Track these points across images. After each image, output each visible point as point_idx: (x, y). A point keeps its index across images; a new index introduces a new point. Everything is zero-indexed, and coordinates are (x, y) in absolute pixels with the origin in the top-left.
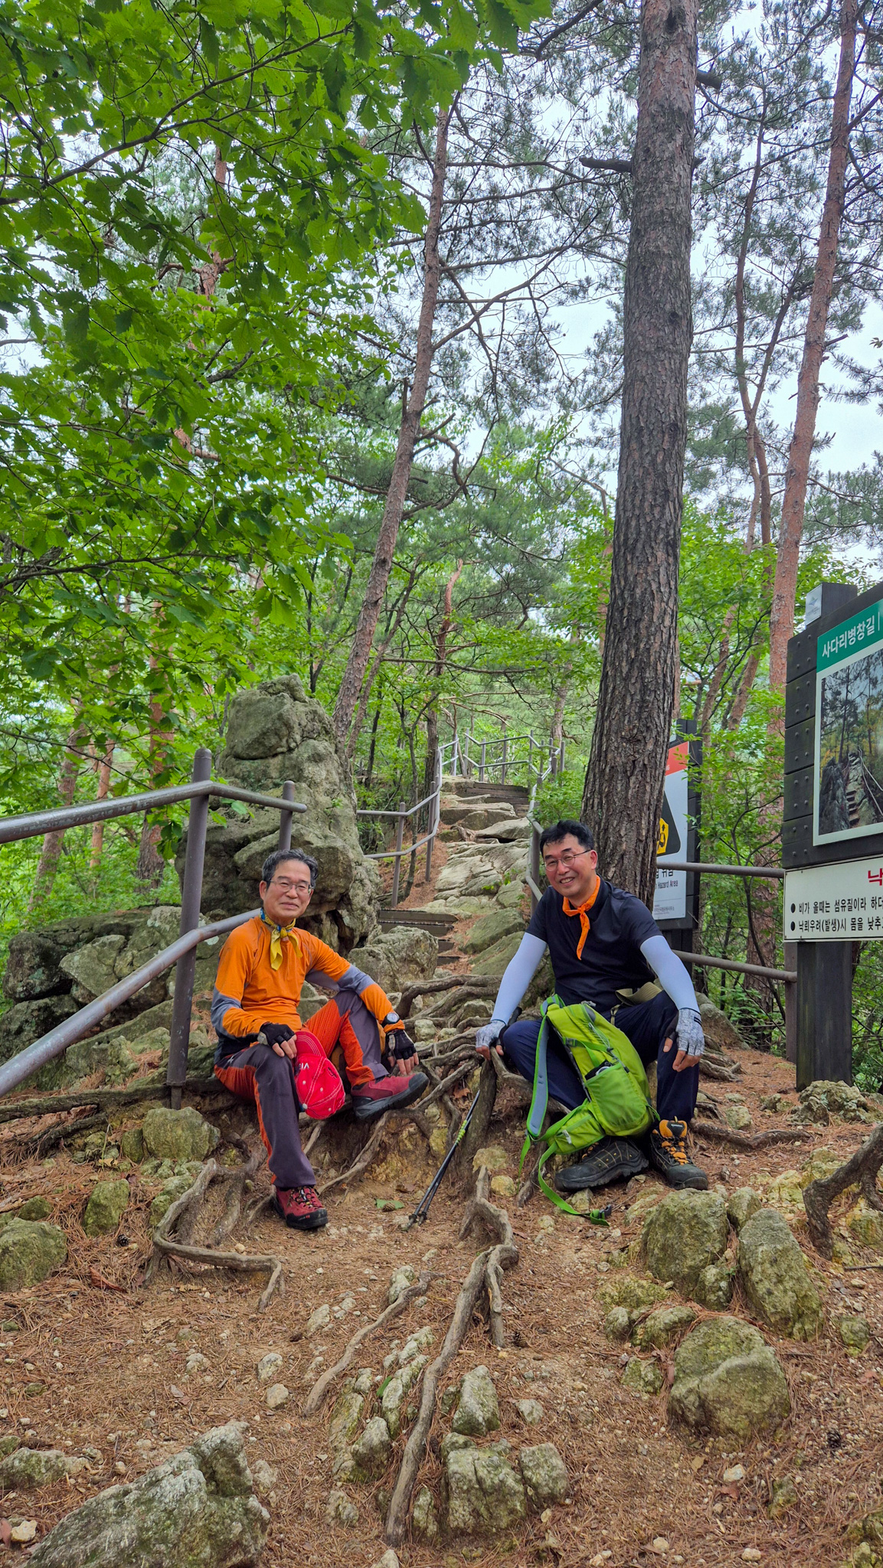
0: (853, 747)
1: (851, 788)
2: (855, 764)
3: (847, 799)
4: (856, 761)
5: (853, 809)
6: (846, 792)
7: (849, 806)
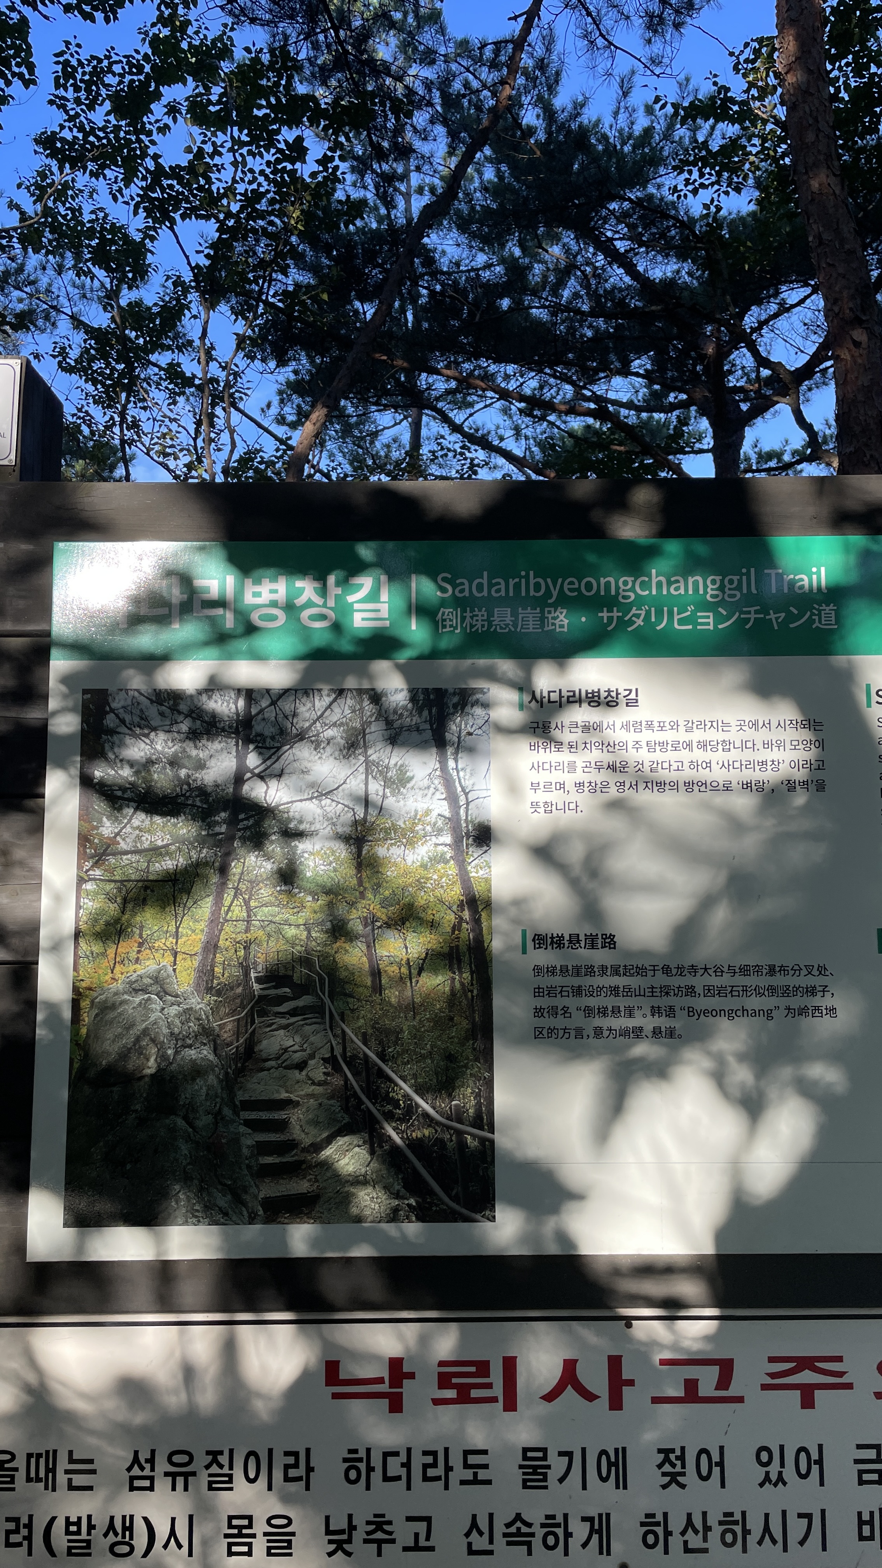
1: (263, 1086)
2: (293, 1013)
3: (248, 1123)
4: (301, 1002)
5: (287, 1159)
6: (241, 1096)
7: (263, 1148)
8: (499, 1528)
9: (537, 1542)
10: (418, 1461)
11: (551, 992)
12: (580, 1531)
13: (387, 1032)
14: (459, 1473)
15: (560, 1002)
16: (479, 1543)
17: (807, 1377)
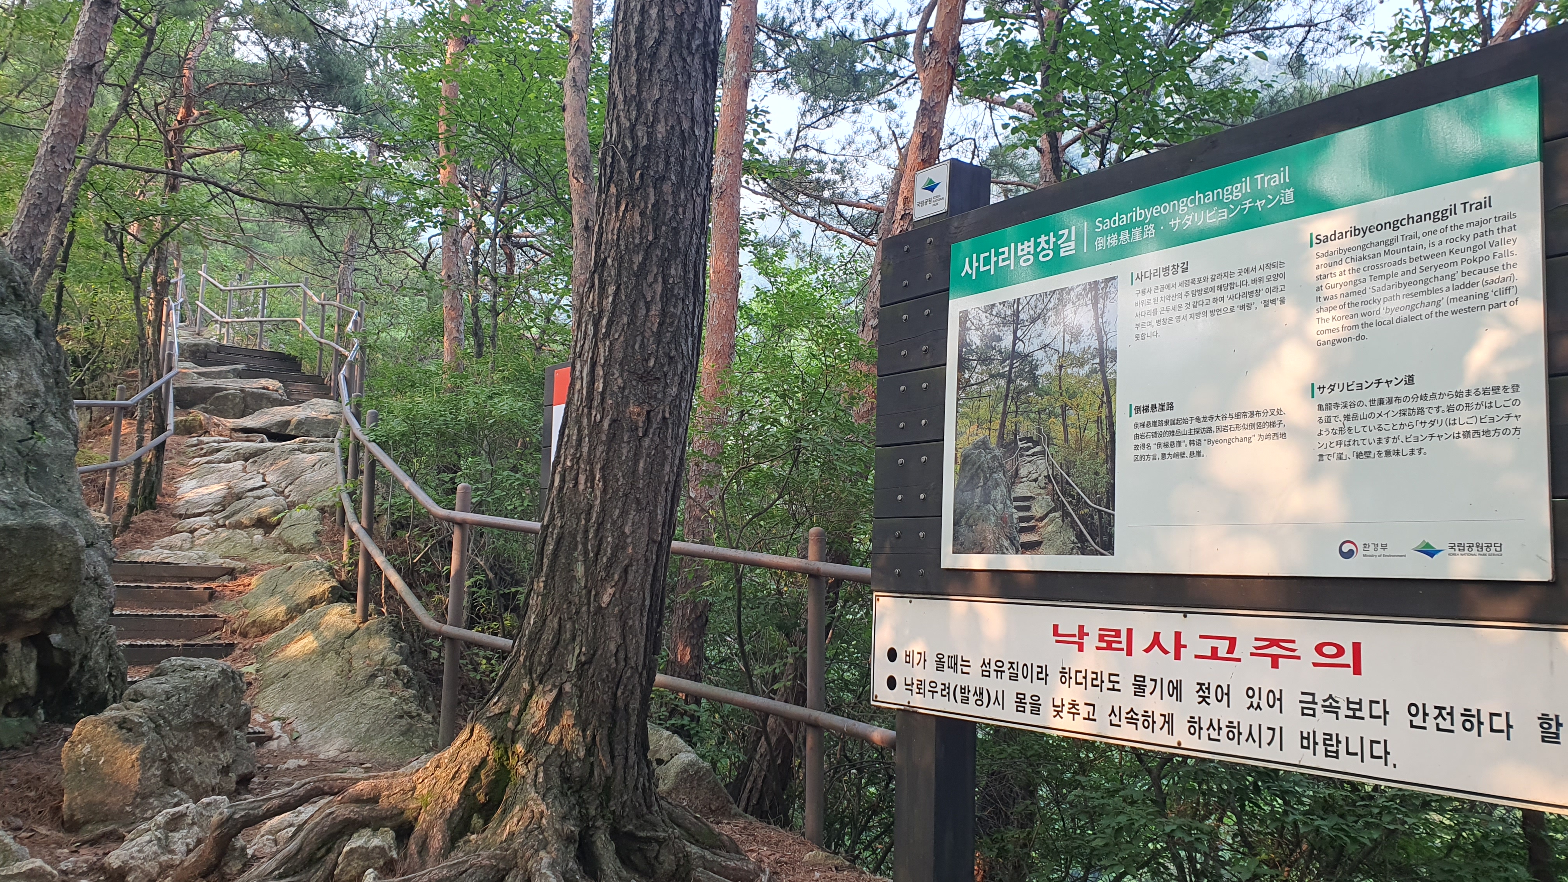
0: (1027, 428)
1: (1021, 490)
2: (1033, 455)
3: (1016, 507)
4: (1036, 450)
5: (1030, 524)
6: (1013, 495)
7: (1022, 519)
8: (1124, 715)
9: (1140, 723)
10: (1090, 676)
11: (1142, 436)
12: (1160, 721)
13: (1070, 462)
14: (1107, 685)
15: (1145, 441)
16: (1115, 721)
17: (1275, 650)
